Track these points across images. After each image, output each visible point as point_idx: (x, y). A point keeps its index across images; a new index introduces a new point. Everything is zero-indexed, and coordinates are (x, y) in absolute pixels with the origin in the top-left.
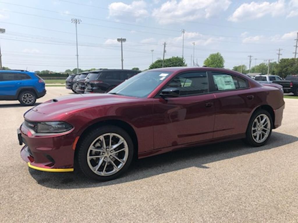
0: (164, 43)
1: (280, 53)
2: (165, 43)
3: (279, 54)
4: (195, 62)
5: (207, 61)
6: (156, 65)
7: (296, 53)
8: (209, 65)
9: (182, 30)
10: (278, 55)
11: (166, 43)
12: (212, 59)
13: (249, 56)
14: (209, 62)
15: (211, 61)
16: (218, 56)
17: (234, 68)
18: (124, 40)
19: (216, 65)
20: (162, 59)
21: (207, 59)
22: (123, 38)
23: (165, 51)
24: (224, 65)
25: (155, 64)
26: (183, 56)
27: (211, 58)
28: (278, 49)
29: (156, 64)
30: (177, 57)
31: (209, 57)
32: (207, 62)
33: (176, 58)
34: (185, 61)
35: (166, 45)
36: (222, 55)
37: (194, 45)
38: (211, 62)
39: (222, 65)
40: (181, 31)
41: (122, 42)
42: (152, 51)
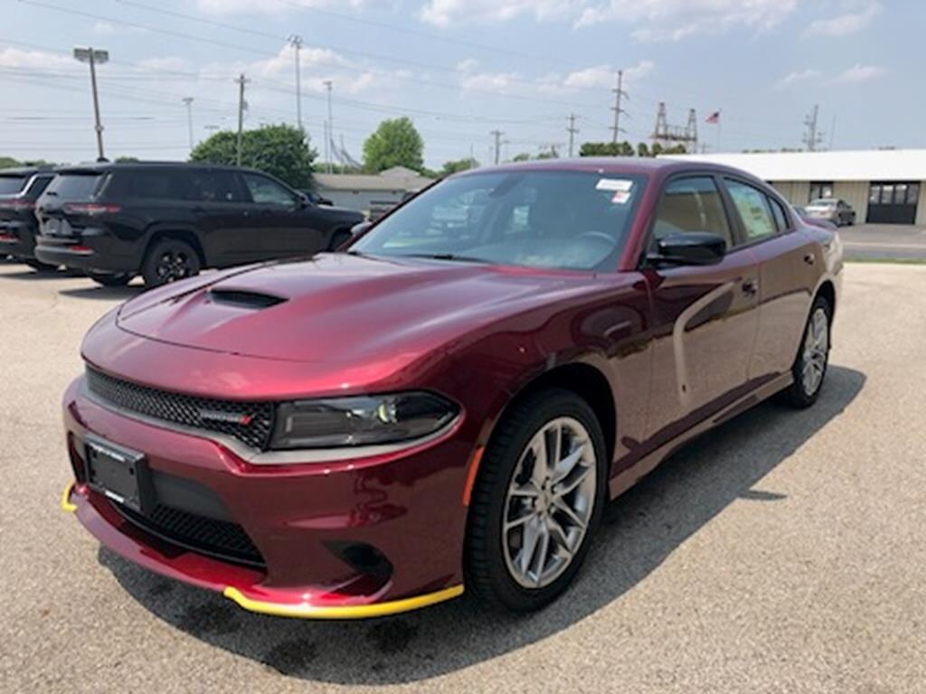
0: (238, 77)
1: (575, 128)
2: (242, 77)
3: (572, 131)
4: (338, 144)
5: (374, 143)
6: (214, 150)
7: (616, 129)
8: (381, 155)
9: (293, 39)
10: (569, 133)
11: (246, 77)
12: (387, 137)
13: (493, 133)
14: (378, 147)
15: (384, 142)
16: (405, 128)
17: (445, 166)
18: (102, 56)
19: (399, 156)
20: (235, 130)
21: (374, 137)
22: (96, 48)
23: (243, 105)
24: (424, 157)
25: (209, 146)
26: (300, 122)
27: (384, 135)
28: (570, 116)
29: (213, 145)
30: (284, 125)
31: (378, 132)
32: (374, 146)
33: (279, 128)
34: (309, 140)
35: (246, 85)
36: (415, 126)
37: (330, 89)
38: (387, 146)
39: (416, 157)
40: (289, 40)
41: (92, 63)
42: (189, 100)
